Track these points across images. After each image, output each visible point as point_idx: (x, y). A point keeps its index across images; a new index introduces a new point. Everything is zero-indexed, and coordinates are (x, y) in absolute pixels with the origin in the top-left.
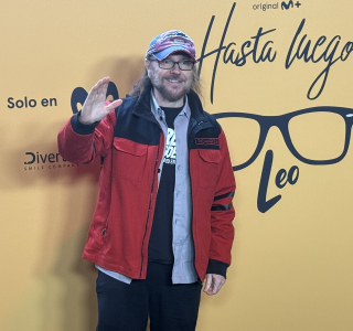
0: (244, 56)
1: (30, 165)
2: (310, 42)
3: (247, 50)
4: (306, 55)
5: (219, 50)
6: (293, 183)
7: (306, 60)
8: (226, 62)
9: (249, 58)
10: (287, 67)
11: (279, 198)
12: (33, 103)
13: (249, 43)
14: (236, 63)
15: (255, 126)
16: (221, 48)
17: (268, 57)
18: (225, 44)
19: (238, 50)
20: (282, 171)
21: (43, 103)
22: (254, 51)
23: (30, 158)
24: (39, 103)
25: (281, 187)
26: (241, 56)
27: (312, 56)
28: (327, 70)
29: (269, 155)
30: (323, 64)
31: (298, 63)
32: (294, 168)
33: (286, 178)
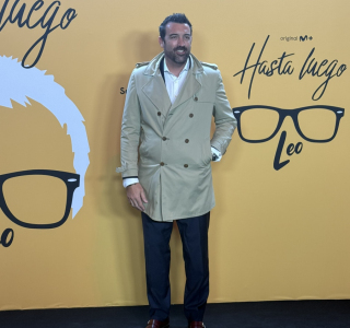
0: (272, 70)
2: (316, 63)
3: (274, 66)
4: (313, 72)
5: (256, 65)
6: (298, 153)
7: (313, 75)
8: (260, 73)
9: (276, 72)
10: (300, 78)
11: (288, 161)
13: (276, 62)
14: (267, 74)
15: (276, 115)
16: (258, 64)
17: (288, 71)
18: (261, 61)
19: (268, 65)
20: (292, 145)
22: (279, 67)
25: (290, 155)
26: (270, 70)
27: (317, 72)
28: (327, 82)
29: (284, 134)
30: (325, 78)
31: (308, 76)
32: (299, 143)
33: (294, 149)
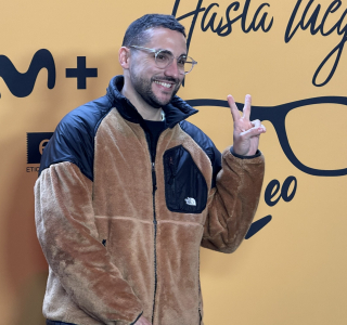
0: (230, 23)
2: (319, 7)
3: (233, 14)
4: (313, 26)
5: (195, 13)
6: (288, 199)
7: (313, 32)
8: (204, 30)
9: (237, 26)
10: (287, 39)
11: (268, 219)
13: (237, 5)
14: (219, 31)
16: (199, 9)
17: (261, 25)
18: (205, 5)
19: (221, 13)
20: (274, 182)
22: (243, 16)
25: (271, 204)
26: (225, 22)
27: (321, 27)
28: (341, 46)
30: (336, 38)
31: (302, 35)
32: (290, 179)
33: (280, 192)
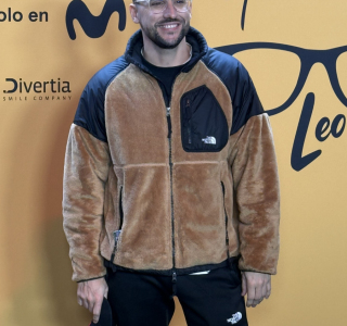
1: (10, 95)
6: (337, 135)
11: (318, 153)
12: (18, 17)
15: (295, 62)
21: (30, 16)
23: (11, 85)
24: (26, 16)
25: (321, 140)
29: (310, 99)
32: (339, 117)
33: (330, 128)
